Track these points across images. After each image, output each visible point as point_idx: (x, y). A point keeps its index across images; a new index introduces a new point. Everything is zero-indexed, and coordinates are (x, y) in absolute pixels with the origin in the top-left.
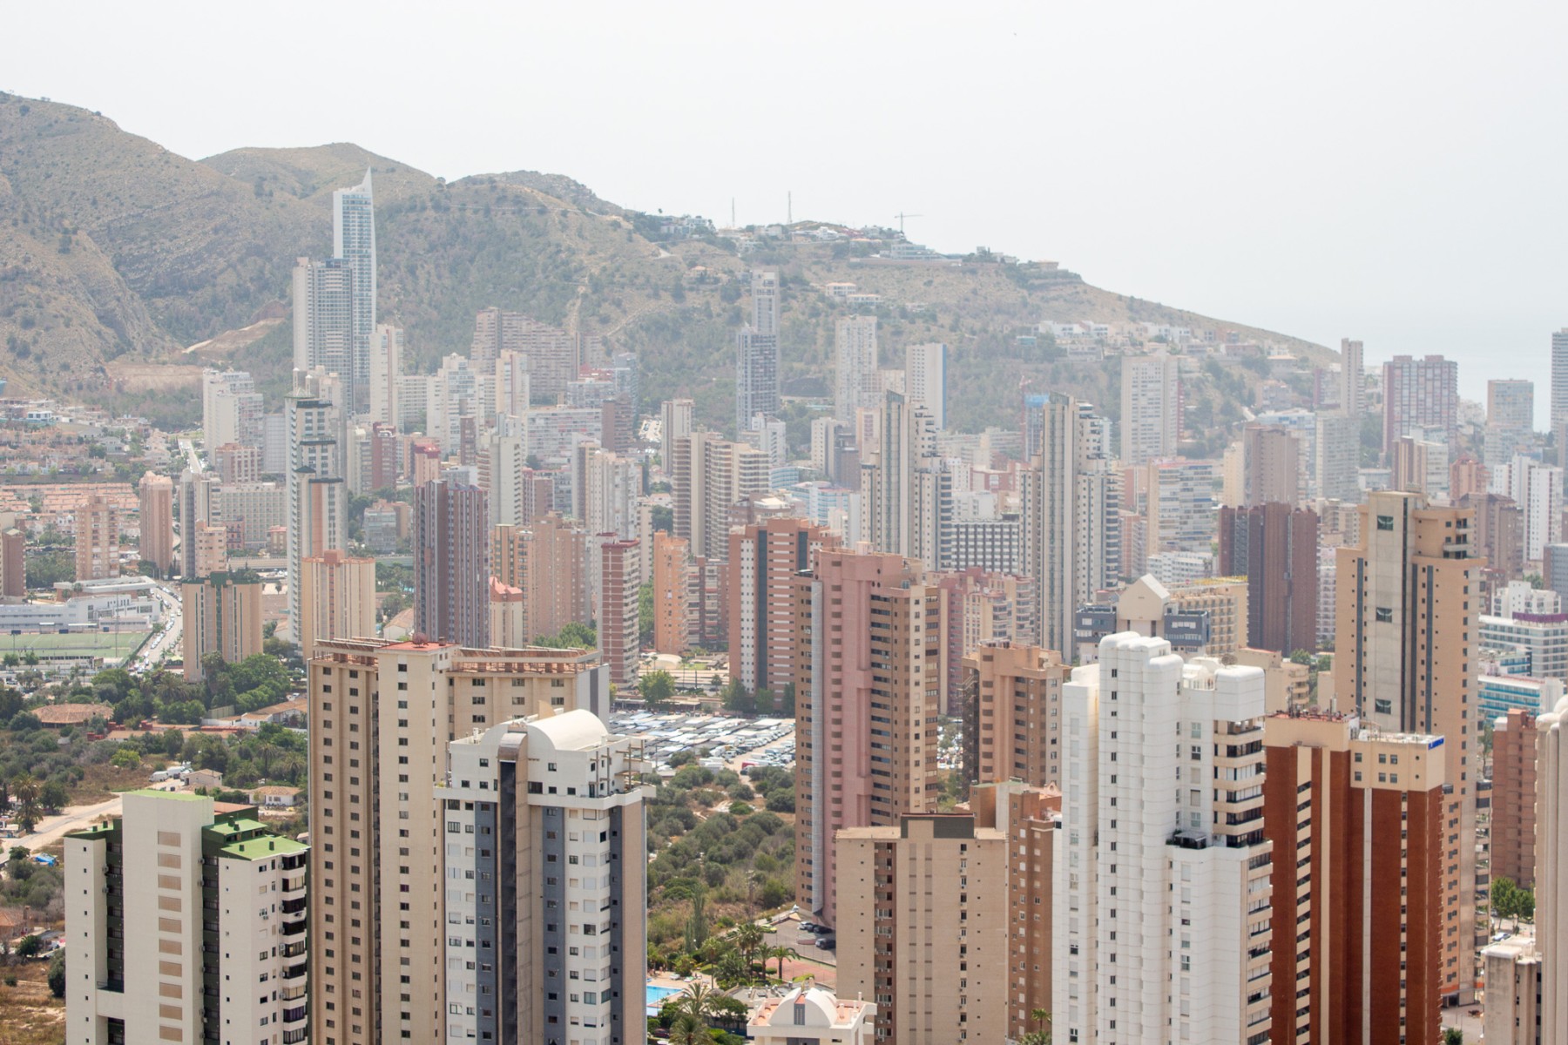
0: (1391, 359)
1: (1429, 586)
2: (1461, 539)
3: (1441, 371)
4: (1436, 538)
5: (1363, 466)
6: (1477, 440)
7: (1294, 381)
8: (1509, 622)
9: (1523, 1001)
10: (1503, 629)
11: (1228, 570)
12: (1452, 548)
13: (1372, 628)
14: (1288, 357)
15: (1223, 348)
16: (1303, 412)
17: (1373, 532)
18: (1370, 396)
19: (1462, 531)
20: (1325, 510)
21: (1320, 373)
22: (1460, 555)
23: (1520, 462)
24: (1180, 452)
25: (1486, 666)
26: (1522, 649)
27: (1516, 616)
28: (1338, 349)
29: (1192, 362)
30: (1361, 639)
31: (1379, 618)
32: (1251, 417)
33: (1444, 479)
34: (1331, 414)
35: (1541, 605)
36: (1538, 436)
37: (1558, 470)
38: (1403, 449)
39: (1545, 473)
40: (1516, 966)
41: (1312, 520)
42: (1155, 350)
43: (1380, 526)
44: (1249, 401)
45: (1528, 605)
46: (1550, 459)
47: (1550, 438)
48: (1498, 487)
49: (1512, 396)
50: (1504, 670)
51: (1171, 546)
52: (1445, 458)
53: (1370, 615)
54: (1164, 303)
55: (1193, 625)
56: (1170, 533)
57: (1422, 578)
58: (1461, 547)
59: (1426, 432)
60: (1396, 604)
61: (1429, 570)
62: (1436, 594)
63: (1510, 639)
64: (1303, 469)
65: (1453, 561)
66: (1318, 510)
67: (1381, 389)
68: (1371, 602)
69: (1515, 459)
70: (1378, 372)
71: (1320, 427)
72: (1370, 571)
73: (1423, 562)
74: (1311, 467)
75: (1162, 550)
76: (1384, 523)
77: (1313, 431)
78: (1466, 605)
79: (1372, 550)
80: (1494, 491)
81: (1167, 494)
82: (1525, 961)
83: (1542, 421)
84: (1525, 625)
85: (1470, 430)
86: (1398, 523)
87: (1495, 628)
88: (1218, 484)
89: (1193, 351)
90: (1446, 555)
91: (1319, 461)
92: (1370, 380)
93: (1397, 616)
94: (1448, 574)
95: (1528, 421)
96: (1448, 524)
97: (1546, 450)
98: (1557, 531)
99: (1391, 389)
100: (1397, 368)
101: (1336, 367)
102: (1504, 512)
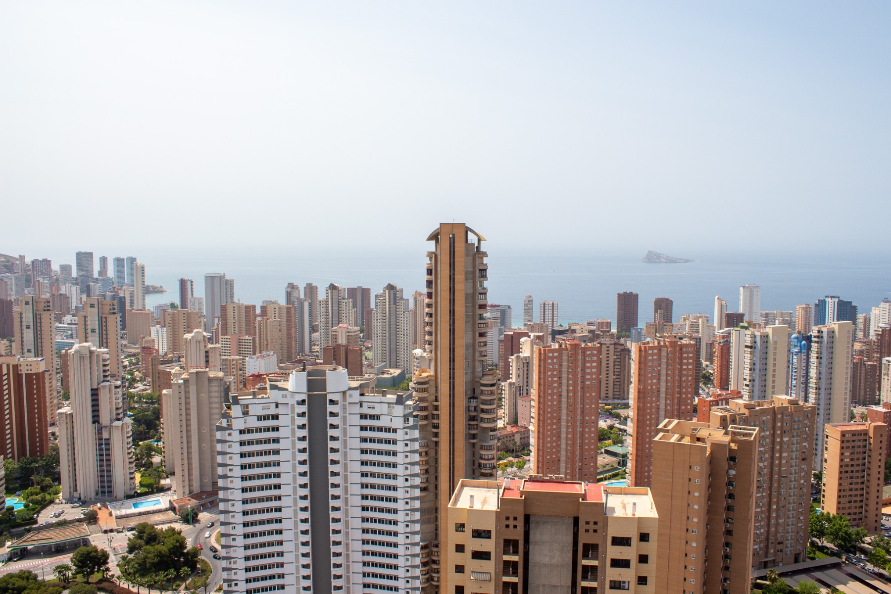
0: (33, 260)
1: (40, 319)
2: (49, 306)
3: (47, 263)
4: (42, 306)
5: (26, 288)
6: (57, 280)
7: (6, 266)
8: (67, 326)
9: (69, 423)
10: (65, 327)
12: (46, 309)
13: (25, 331)
16: (8, 274)
17: (24, 306)
18: (28, 270)
19: (48, 304)
20: (15, 300)
21: (13, 264)
22: (49, 310)
23: (69, 285)
25: (60, 337)
26: (70, 332)
27: (68, 324)
28: (18, 257)
30: (22, 334)
31: (27, 328)
33: (48, 290)
34: (17, 274)
35: (75, 321)
36: (74, 278)
37: (78, 287)
38: (37, 283)
39: (75, 287)
40: (66, 414)
41: (11, 302)
43: (26, 304)
45: (71, 321)
46: (77, 284)
47: (77, 278)
48: (63, 291)
49: (66, 269)
50: (65, 338)
52: (48, 285)
53: (24, 327)
57: (38, 317)
58: (49, 308)
59: (43, 278)
60: (31, 324)
61: (40, 315)
62: (42, 320)
63: (67, 330)
64: (8, 289)
65: (46, 312)
66: (13, 300)
67: (31, 267)
68: (24, 324)
69: (67, 284)
70: (29, 263)
71: (13, 278)
72: (24, 316)
73: (38, 313)
74: (11, 289)
76: (27, 303)
77: (11, 279)
78: (51, 323)
79: (24, 310)
80: (61, 292)
82: (68, 413)
83: (74, 274)
84: (71, 326)
85: (55, 277)
86: (31, 303)
87: (63, 327)
90: (45, 310)
91: (14, 287)
92: (27, 266)
93: (32, 327)
94: (45, 315)
95: (71, 274)
96: (45, 303)
97: (76, 282)
98: (79, 302)
99: (33, 267)
100: (35, 262)
101: (18, 262)
102: (65, 298)
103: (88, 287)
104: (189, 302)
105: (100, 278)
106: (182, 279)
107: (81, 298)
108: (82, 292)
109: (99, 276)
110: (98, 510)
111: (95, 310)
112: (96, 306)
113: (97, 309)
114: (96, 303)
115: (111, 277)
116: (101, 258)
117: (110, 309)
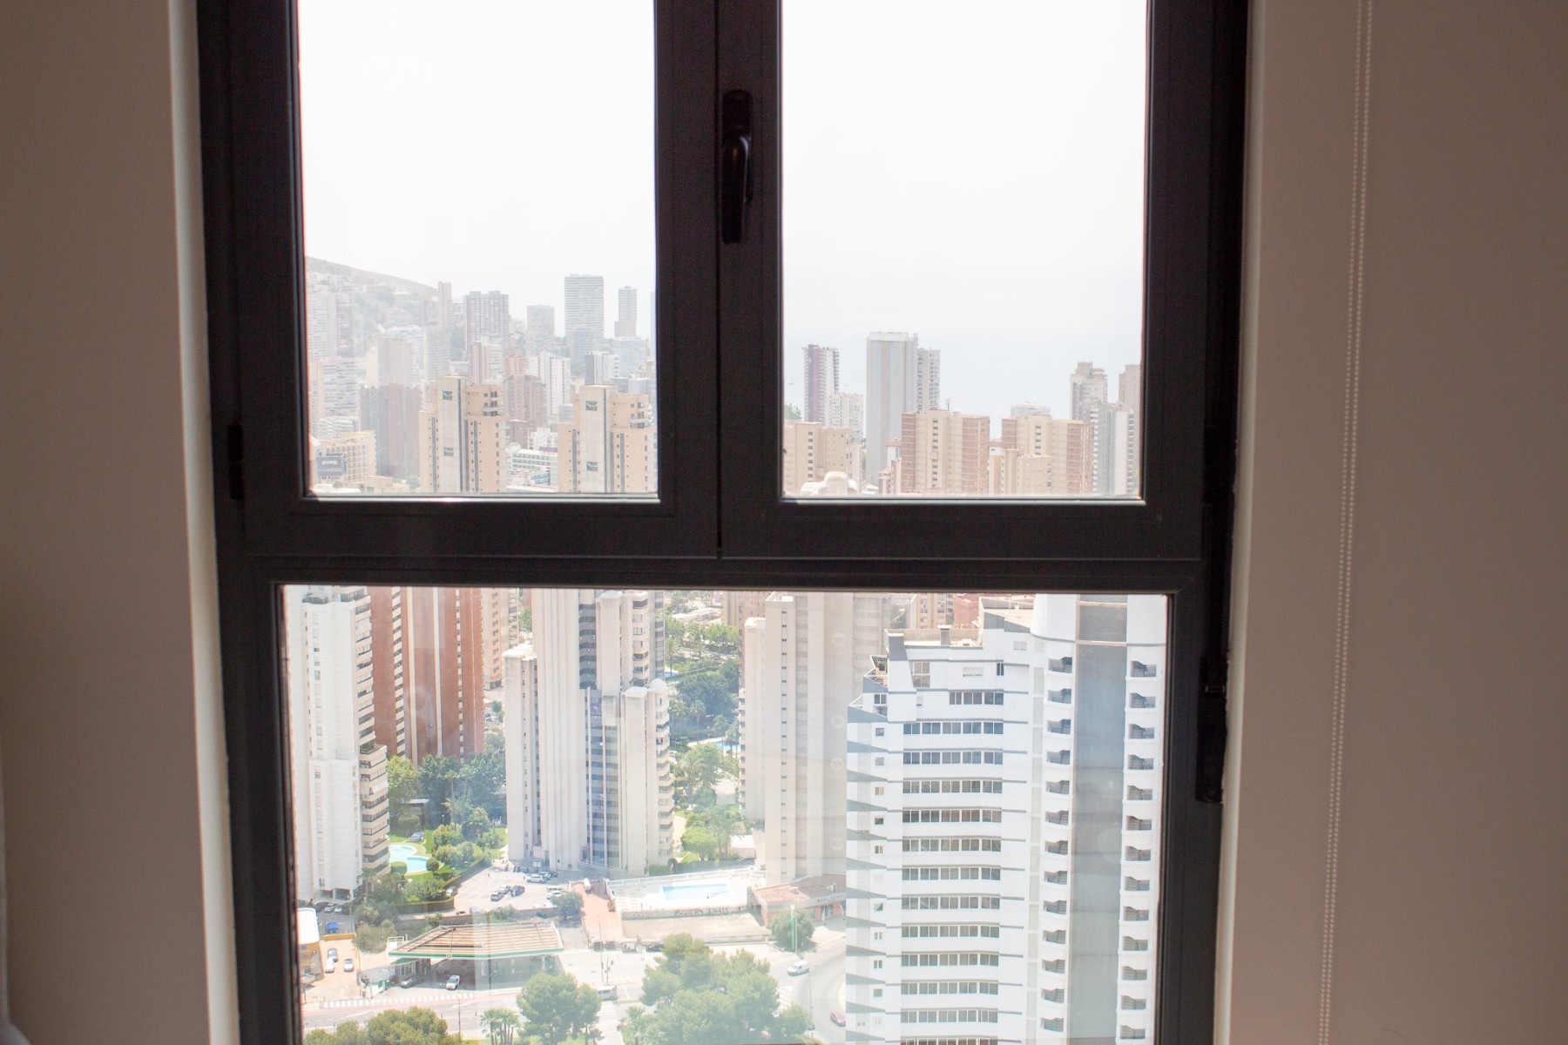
0: (468, 294)
1: (475, 433)
2: (494, 404)
3: (499, 302)
4: (478, 403)
5: (453, 360)
6: (521, 342)
7: (410, 308)
8: (536, 452)
9: (527, 682)
10: (533, 457)
11: (366, 427)
12: (489, 410)
13: (443, 461)
14: (406, 293)
15: (365, 288)
16: (415, 327)
17: (440, 401)
18: (457, 317)
19: (494, 399)
21: (425, 302)
22: (494, 414)
23: (546, 355)
24: (339, 353)
25: (522, 480)
26: (544, 469)
27: (541, 449)
28: (436, 287)
29: (345, 297)
30: (435, 467)
31: (445, 454)
32: (383, 330)
33: (501, 366)
34: (432, 328)
35: (555, 441)
36: (558, 339)
37: (566, 360)
38: (475, 348)
39: (560, 361)
40: (522, 662)
42: (321, 289)
43: (444, 398)
44: (382, 321)
45: (549, 442)
46: (565, 353)
47: (565, 341)
48: (532, 371)
49: (541, 315)
50: (533, 482)
51: (333, 412)
52: (501, 354)
53: (440, 453)
54: (327, 260)
55: (335, 462)
56: (332, 405)
57: (471, 428)
58: (494, 409)
59: (490, 338)
60: (456, 445)
61: (475, 424)
62: (480, 438)
63: (538, 463)
65: (489, 417)
67: (462, 312)
68: (441, 444)
69: (542, 354)
70: (461, 301)
71: (425, 335)
72: (439, 425)
73: (472, 419)
74: (420, 361)
75: (326, 415)
76: (447, 396)
77: (421, 339)
78: (497, 444)
79: (440, 413)
80: (528, 372)
81: (329, 380)
82: (527, 659)
83: (560, 331)
84: (546, 454)
85: (517, 337)
86: (455, 395)
87: (529, 456)
88: (363, 373)
89: (346, 290)
90: (485, 414)
92: (456, 306)
93: (456, 452)
94: (486, 426)
95: (552, 330)
96: (486, 395)
97: (563, 348)
98: (568, 396)
99: (469, 312)
100: (472, 300)
101: (435, 299)
102: (533, 390)
103: (590, 359)
104: (827, 404)
105: (620, 339)
106: (811, 346)
107: (573, 387)
108: (576, 373)
109: (617, 335)
110: (584, 895)
111: (598, 416)
112: (600, 406)
113: (601, 414)
114: (600, 400)
115: (644, 338)
116: (621, 292)
117: (632, 416)
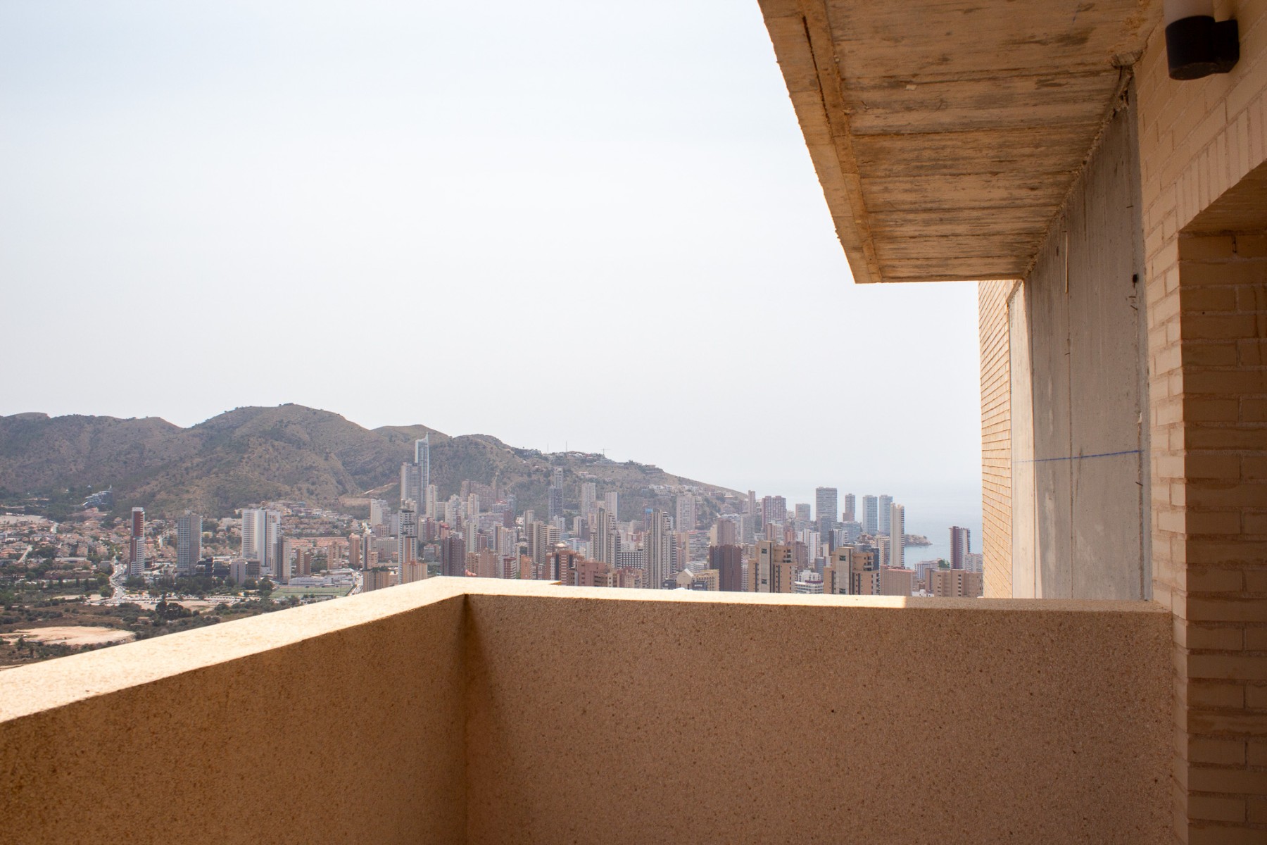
0: (764, 497)
1: (779, 572)
2: (789, 556)
3: (780, 501)
4: (781, 556)
5: (756, 532)
6: (793, 523)
7: (733, 504)
8: (804, 583)
10: (802, 586)
11: (712, 568)
12: (786, 559)
13: (761, 586)
14: (731, 496)
15: (710, 493)
16: (736, 515)
17: (760, 555)
18: (758, 509)
19: (789, 554)
20: (744, 547)
21: (741, 502)
22: (789, 561)
23: (807, 531)
24: (696, 528)
27: (806, 581)
28: (747, 493)
29: (700, 498)
30: (756, 589)
31: (762, 583)
32: (719, 516)
33: (782, 536)
34: (746, 515)
35: (814, 578)
36: (812, 522)
37: (818, 533)
38: (769, 527)
39: (814, 534)
41: (739, 550)
42: (687, 494)
43: (762, 552)
44: (719, 511)
45: (810, 578)
46: (816, 530)
47: (816, 523)
48: (800, 539)
49: (803, 509)
51: (693, 559)
52: (782, 530)
53: (760, 582)
54: (690, 478)
55: (701, 586)
56: (693, 555)
57: (776, 569)
58: (789, 559)
59: (776, 521)
60: (768, 578)
61: (779, 567)
62: (781, 574)
63: (804, 589)
64: (736, 533)
65: (786, 564)
66: (741, 547)
67: (761, 507)
68: (760, 577)
69: (805, 530)
70: (760, 501)
71: (742, 519)
72: (759, 567)
73: (777, 564)
74: (739, 533)
75: (690, 560)
76: (764, 551)
77: (740, 521)
78: (790, 578)
79: (760, 560)
80: (798, 540)
81: (692, 542)
83: (813, 518)
84: (809, 584)
85: (790, 520)
86: (768, 551)
87: (799, 585)
88: (709, 539)
89: (700, 494)
90: (784, 561)
91: (742, 531)
92: (758, 504)
93: (768, 582)
94: (784, 567)
95: (809, 517)
96: (785, 551)
97: (815, 527)
98: (819, 554)
99: (764, 505)
100: (766, 500)
101: (747, 500)
102: (802, 547)
103: (832, 533)
104: (964, 559)
105: (846, 522)
106: (954, 527)
107: (822, 548)
108: (823, 541)
109: (844, 520)
111: (846, 563)
112: (847, 559)
113: (848, 563)
114: (847, 555)
115: (859, 522)
116: (846, 497)
117: (865, 564)
